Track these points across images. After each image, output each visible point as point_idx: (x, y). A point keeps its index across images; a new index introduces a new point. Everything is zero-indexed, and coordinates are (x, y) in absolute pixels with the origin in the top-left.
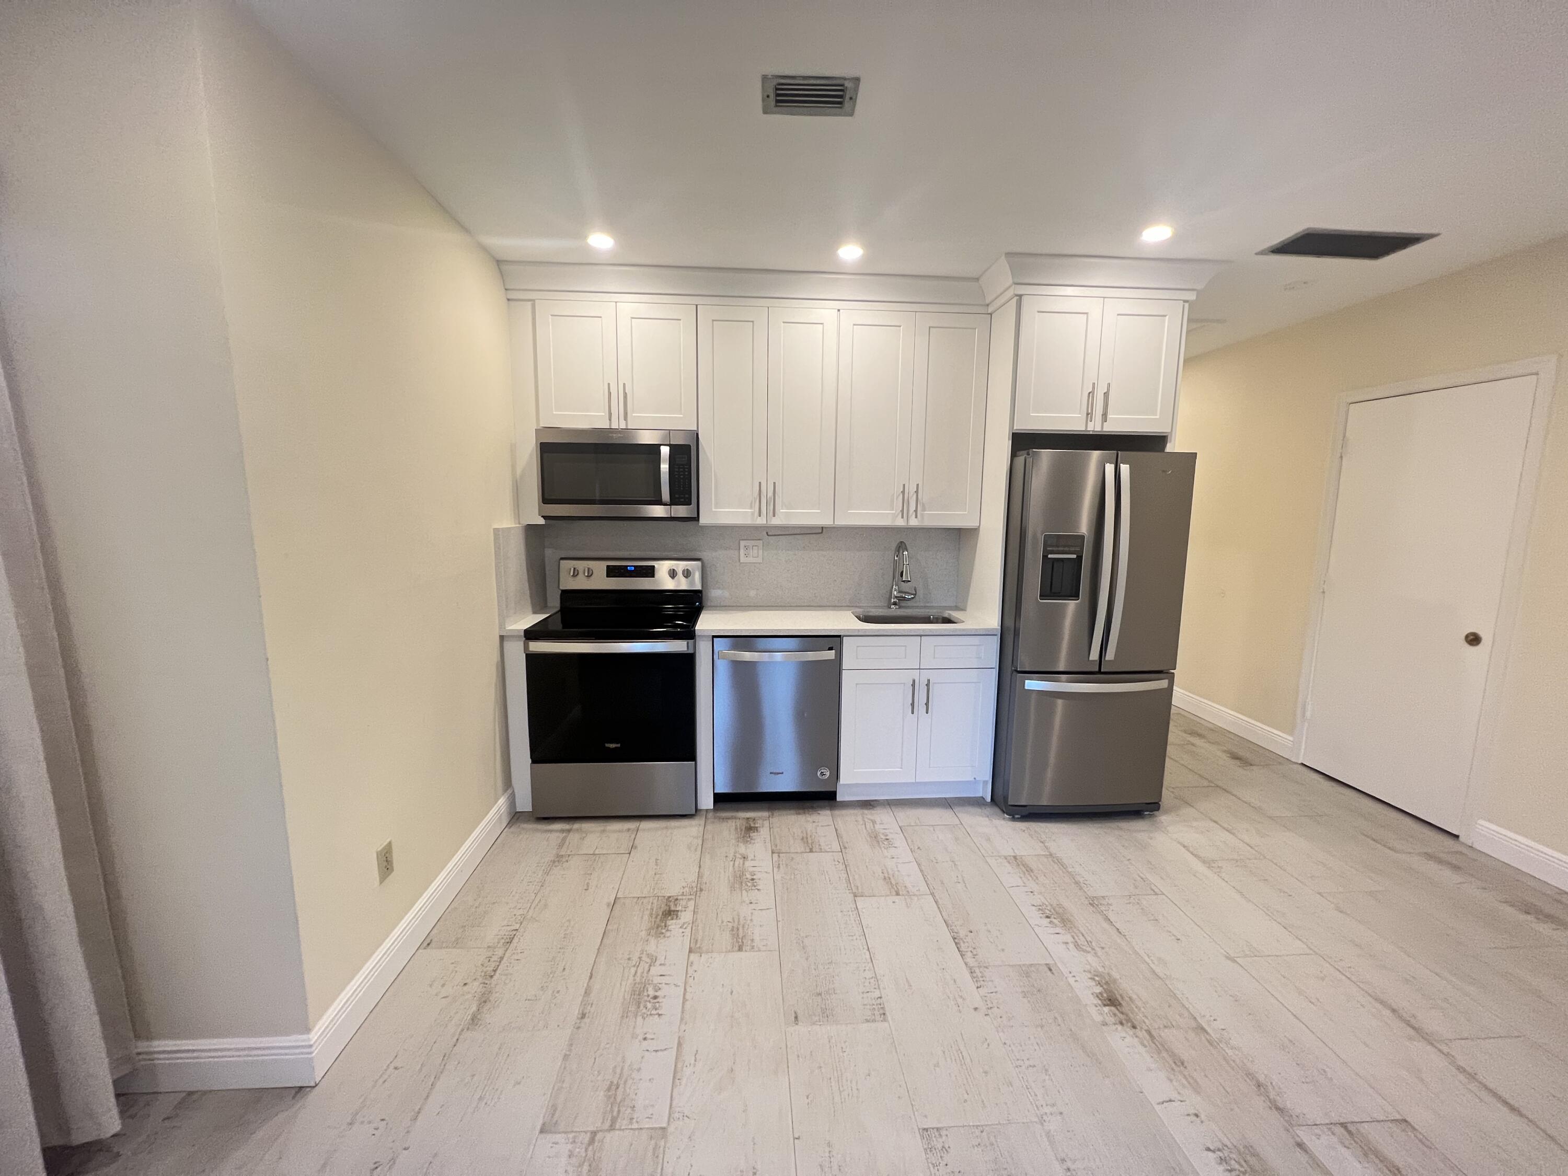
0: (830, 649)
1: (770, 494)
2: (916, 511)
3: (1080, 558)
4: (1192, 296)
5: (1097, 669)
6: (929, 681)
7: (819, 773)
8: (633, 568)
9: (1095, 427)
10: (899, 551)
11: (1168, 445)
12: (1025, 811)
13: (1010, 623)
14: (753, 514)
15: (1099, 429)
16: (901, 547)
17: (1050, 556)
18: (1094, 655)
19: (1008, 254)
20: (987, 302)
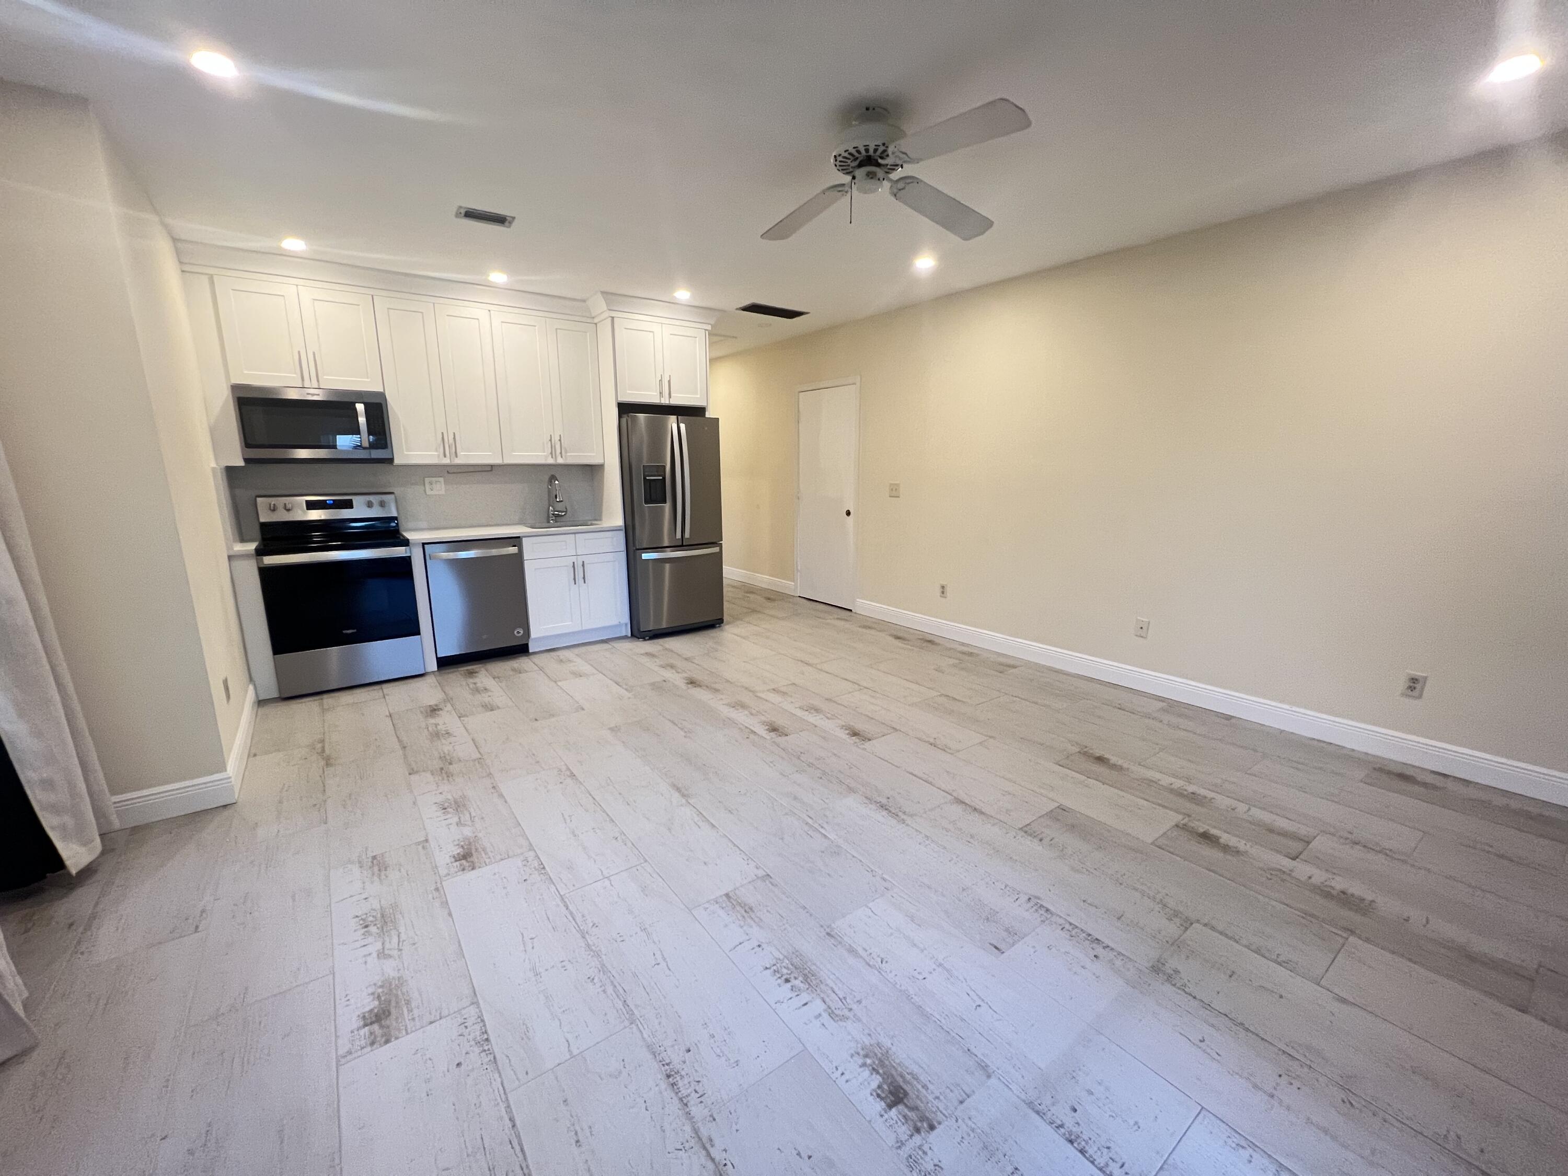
0: (515, 546)
1: (451, 441)
2: (561, 453)
3: (664, 478)
4: (709, 327)
5: (681, 544)
6: (583, 562)
7: (515, 632)
8: (332, 502)
9: (665, 401)
10: (551, 482)
11: (707, 413)
12: (651, 634)
13: (629, 523)
14: (439, 456)
15: (668, 403)
16: (553, 478)
17: (647, 478)
18: (679, 536)
19: (603, 293)
20: (593, 315)
